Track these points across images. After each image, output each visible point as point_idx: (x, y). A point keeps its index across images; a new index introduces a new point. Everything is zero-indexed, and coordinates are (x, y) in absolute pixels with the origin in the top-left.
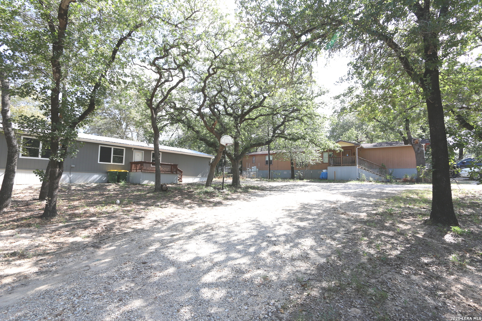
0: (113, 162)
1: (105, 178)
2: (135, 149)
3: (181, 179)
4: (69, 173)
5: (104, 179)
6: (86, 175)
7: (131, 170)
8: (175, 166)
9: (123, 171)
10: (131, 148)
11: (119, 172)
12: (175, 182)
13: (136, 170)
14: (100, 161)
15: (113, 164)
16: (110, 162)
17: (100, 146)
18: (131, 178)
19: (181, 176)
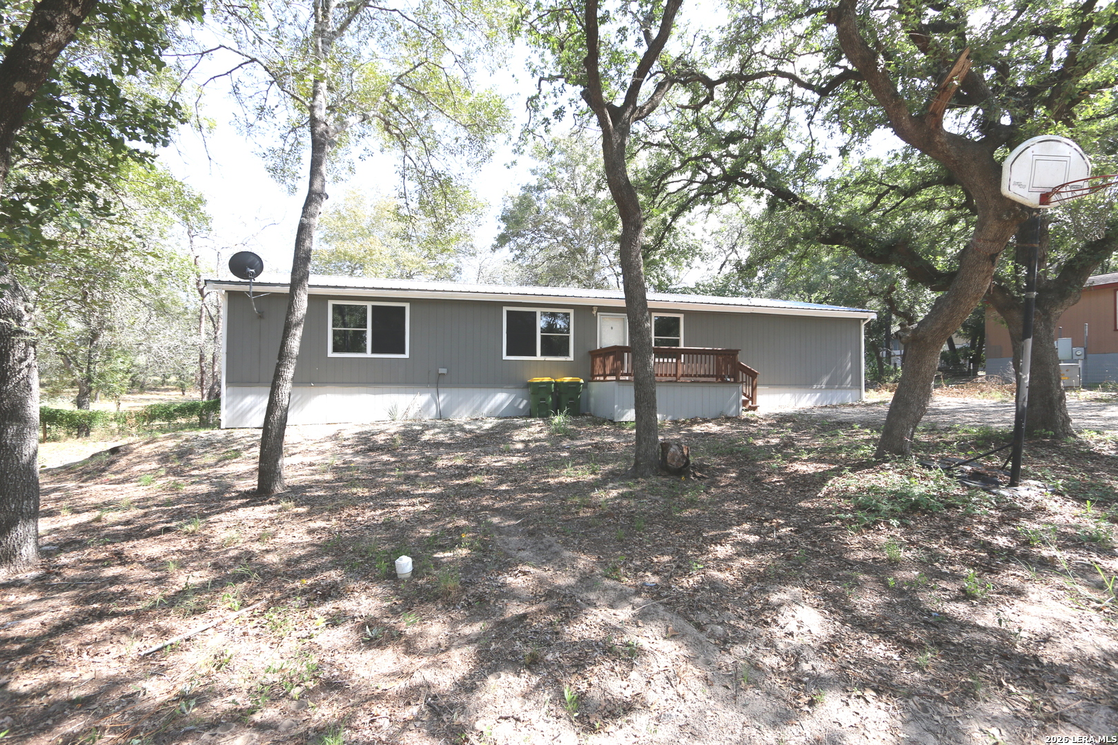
0: (542, 354)
1: (525, 402)
2: (602, 309)
3: (752, 399)
4: (435, 390)
5: (521, 406)
6: (477, 395)
7: (591, 377)
8: (728, 357)
9: (567, 379)
10: (591, 308)
11: (556, 383)
12: (731, 412)
13: (605, 375)
14: (508, 354)
15: (543, 358)
16: (535, 355)
17: (505, 309)
18: (592, 400)
19: (754, 389)
